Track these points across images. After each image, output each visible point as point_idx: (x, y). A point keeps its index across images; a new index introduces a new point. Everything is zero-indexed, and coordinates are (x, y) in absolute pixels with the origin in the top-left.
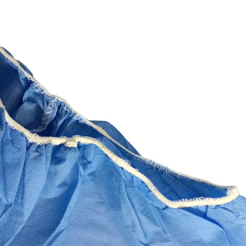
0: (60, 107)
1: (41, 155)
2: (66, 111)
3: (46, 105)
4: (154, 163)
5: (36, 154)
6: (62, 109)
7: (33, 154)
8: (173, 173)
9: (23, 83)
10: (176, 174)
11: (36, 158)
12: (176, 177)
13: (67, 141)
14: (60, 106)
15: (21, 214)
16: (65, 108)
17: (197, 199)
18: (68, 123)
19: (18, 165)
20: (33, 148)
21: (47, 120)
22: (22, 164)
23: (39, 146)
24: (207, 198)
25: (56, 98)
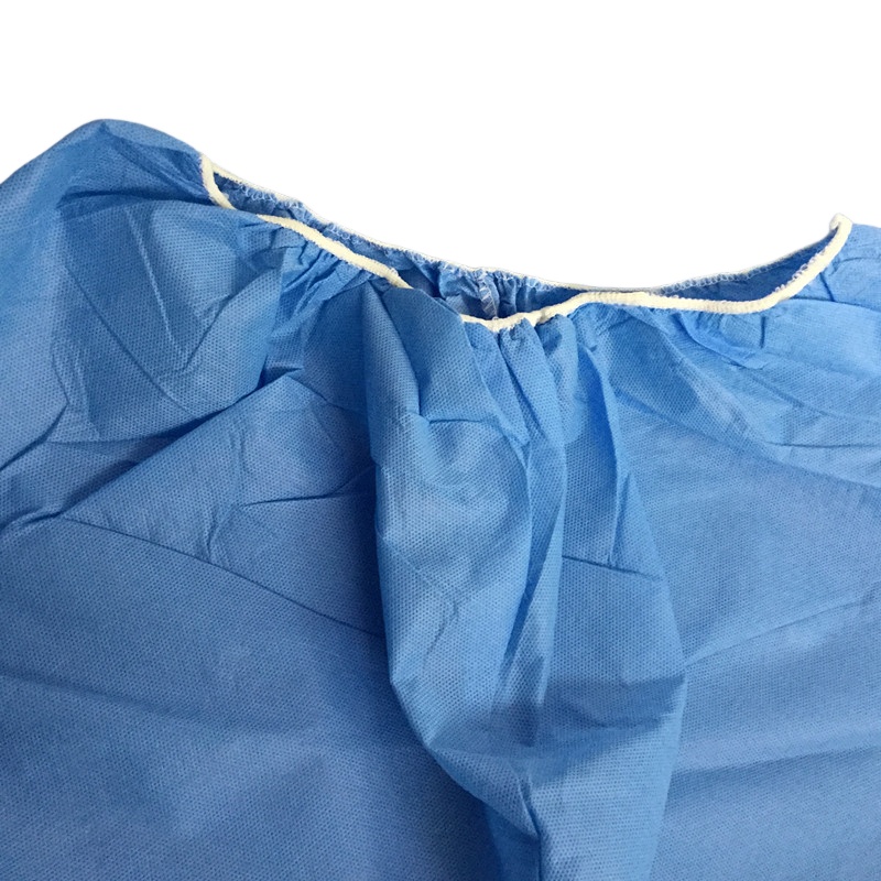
0: (496, 280)
1: (522, 340)
2: (510, 282)
3: (476, 288)
4: (694, 283)
5: (516, 343)
6: (502, 282)
7: (512, 346)
8: (735, 277)
9: (425, 272)
10: (741, 275)
11: (519, 349)
12: (745, 282)
13: (543, 313)
14: (496, 278)
15: (551, 453)
16: (505, 279)
17: (797, 275)
18: (523, 297)
19: (499, 376)
20: (506, 339)
21: (492, 307)
22: (506, 372)
23: (512, 332)
24: (811, 261)
25: (484, 270)
